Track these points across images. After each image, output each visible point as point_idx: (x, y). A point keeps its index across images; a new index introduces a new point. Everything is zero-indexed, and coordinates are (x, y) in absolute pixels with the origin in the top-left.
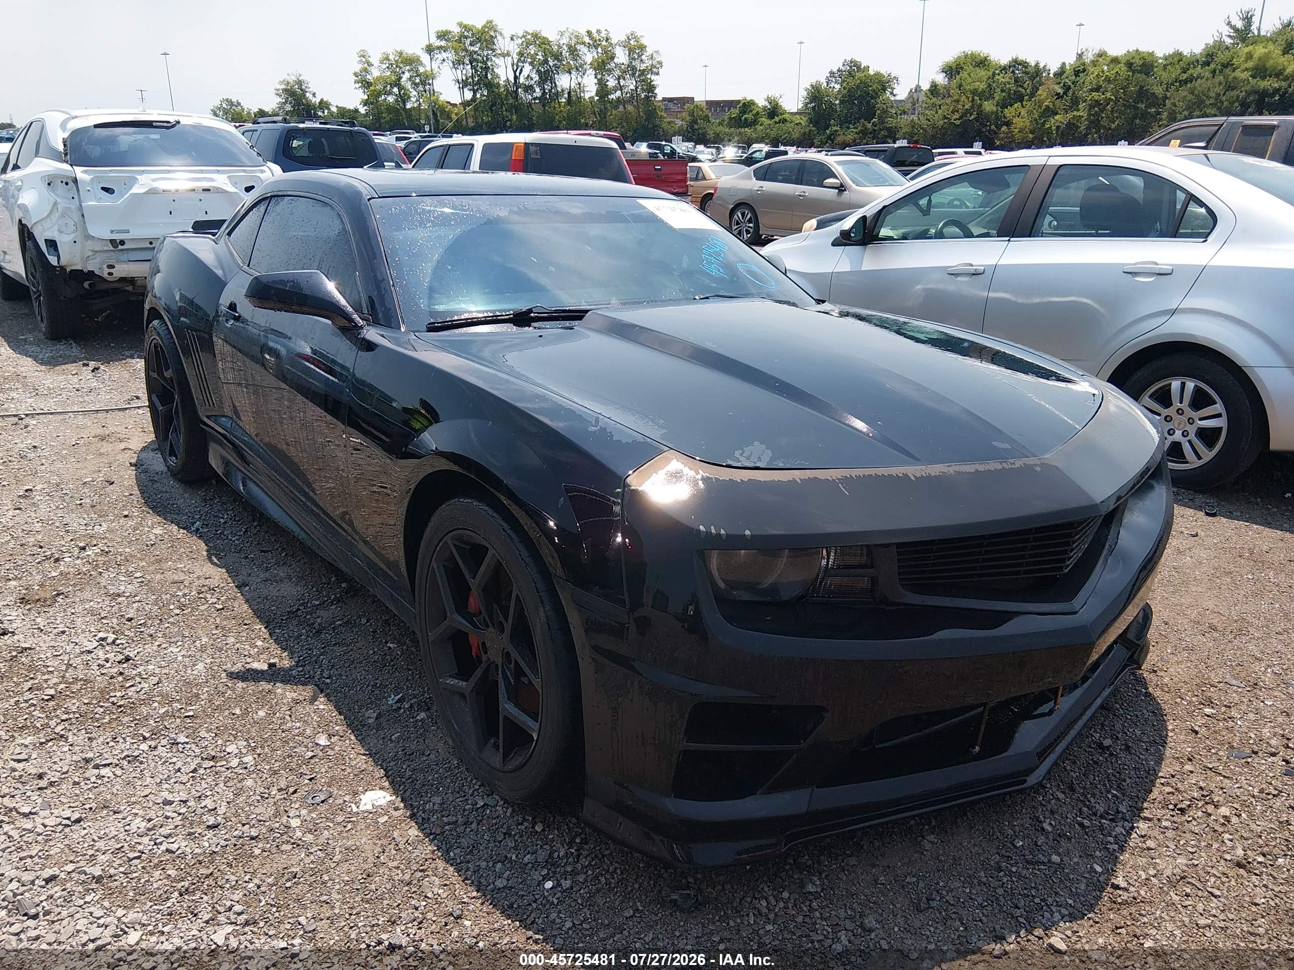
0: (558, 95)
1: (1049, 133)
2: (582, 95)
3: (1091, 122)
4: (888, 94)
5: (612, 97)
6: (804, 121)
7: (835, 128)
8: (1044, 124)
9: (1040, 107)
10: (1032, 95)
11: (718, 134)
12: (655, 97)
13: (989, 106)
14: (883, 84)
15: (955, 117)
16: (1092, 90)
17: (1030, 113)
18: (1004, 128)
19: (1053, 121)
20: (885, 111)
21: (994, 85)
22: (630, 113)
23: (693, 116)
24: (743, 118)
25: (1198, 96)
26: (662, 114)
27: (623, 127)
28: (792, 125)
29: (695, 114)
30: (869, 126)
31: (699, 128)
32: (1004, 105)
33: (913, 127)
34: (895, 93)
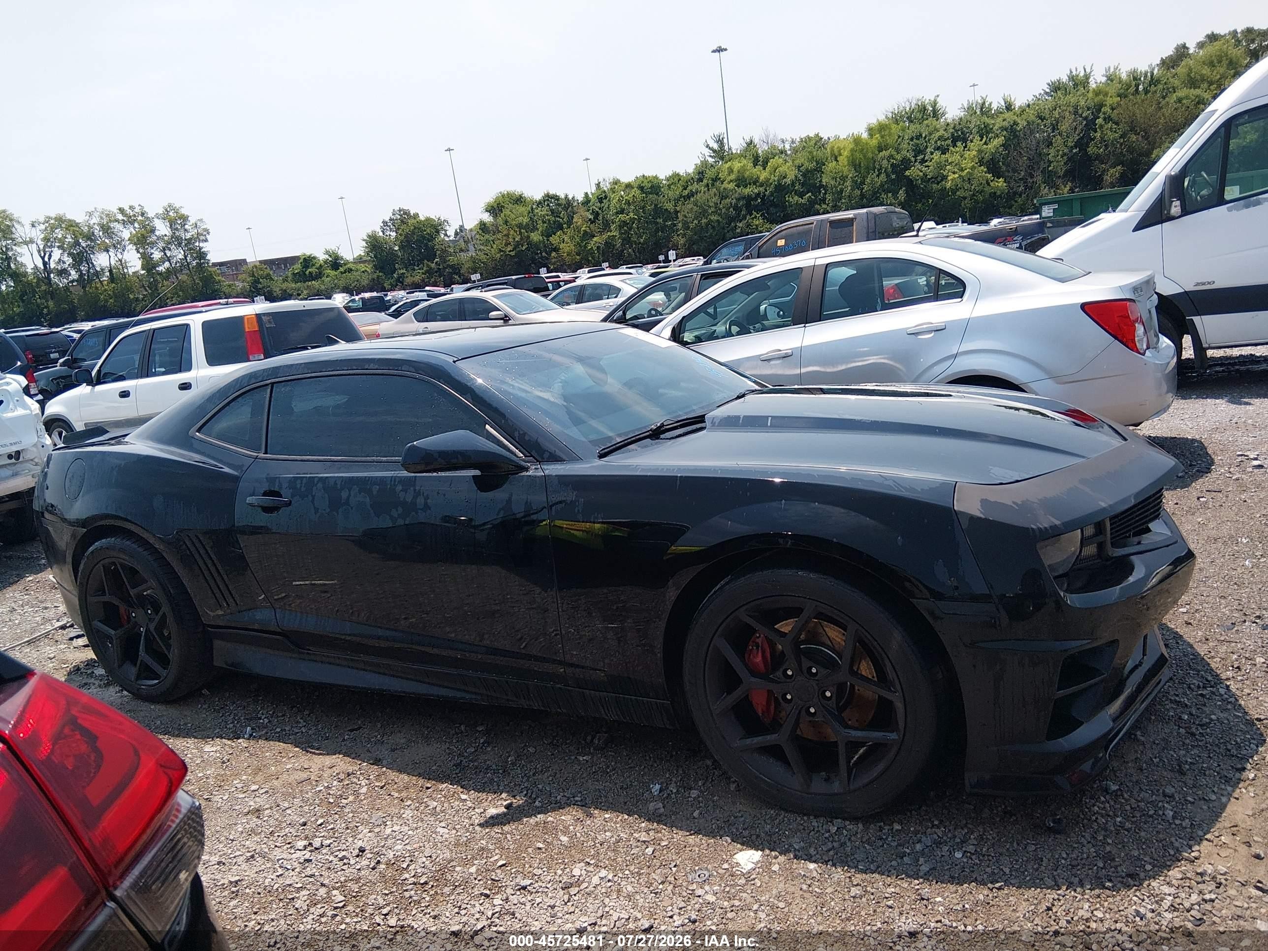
0: (97, 274)
1: (591, 254)
2: (126, 271)
3: (623, 240)
4: (442, 236)
5: (161, 269)
6: (369, 268)
7: (402, 271)
8: (585, 247)
9: (579, 232)
10: (570, 222)
11: (285, 291)
12: (208, 263)
13: (535, 237)
14: (436, 227)
15: (509, 249)
16: (617, 213)
17: (572, 238)
18: (554, 254)
19: (592, 243)
20: (444, 251)
21: (535, 218)
22: (184, 282)
23: (253, 276)
24: (307, 272)
25: (701, 207)
26: (219, 278)
27: (179, 296)
28: (359, 273)
29: (256, 275)
30: (433, 265)
31: (264, 287)
32: (548, 234)
33: (474, 262)
34: (448, 234)
